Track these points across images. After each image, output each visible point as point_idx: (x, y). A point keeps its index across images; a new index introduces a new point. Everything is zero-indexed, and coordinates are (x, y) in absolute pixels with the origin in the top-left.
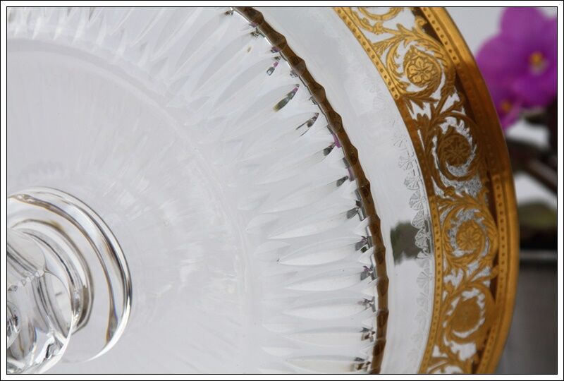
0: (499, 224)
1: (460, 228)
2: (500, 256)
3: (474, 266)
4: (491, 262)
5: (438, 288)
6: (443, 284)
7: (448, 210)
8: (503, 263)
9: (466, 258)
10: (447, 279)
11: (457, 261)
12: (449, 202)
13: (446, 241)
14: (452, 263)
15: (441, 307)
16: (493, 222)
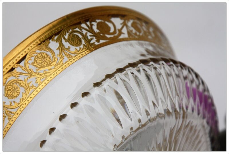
2: (8, 70)
3: (21, 78)
4: (14, 71)
7: (10, 110)
8: (10, 66)
9: (22, 84)
11: (26, 87)
12: (7, 113)
13: (23, 100)
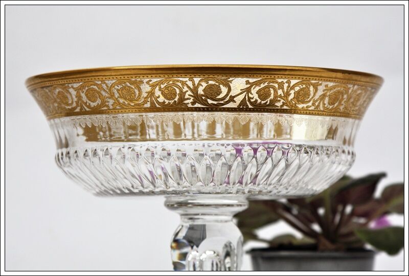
5: (115, 112)
6: (113, 109)
10: (111, 107)
14: (104, 105)
15: (124, 108)
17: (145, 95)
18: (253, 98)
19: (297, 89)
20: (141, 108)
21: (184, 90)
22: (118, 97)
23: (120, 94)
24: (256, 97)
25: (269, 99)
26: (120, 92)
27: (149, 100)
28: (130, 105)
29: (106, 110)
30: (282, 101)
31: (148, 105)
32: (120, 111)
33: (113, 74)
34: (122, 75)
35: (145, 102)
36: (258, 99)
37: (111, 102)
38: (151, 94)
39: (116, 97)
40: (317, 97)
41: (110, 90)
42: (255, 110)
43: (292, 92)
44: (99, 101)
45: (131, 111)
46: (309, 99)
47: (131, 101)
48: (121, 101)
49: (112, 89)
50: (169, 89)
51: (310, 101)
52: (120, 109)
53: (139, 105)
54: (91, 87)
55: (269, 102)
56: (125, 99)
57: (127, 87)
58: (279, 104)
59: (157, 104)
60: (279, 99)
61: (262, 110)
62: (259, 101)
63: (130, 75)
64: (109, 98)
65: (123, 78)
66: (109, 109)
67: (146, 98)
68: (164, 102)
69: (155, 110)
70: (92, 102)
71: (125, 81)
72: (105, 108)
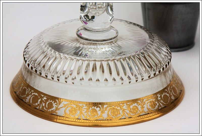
0: (138, 117)
1: (137, 107)
2: (131, 119)
5: (123, 102)
9: (130, 109)
10: (125, 104)
14: (129, 105)
16: (138, 115)
17: (106, 112)
18: (56, 104)
19: (37, 104)
20: (109, 104)
21: (86, 113)
22: (120, 110)
23: (119, 112)
24: (54, 105)
25: (49, 102)
26: (119, 113)
27: (104, 109)
28: (115, 106)
29: (128, 102)
30: (43, 100)
31: (105, 106)
32: (120, 103)
33: (121, 123)
34: (116, 122)
35: (106, 108)
36: (53, 104)
37: (124, 107)
38: (103, 112)
39: (121, 110)
40: (30, 96)
41: (124, 113)
42: (55, 98)
43: (39, 103)
44: (131, 107)
45: (115, 103)
46: (33, 96)
47: (114, 108)
48: (119, 108)
49: (123, 114)
50: (93, 114)
51: (33, 95)
52: (120, 104)
53: (110, 106)
54: (134, 115)
55: (49, 101)
56: (117, 109)
57: (115, 116)
58: (45, 98)
59: (101, 107)
60: (45, 101)
61: (52, 97)
62: (53, 102)
63: (112, 123)
64: (125, 109)
65: (116, 121)
66: (126, 103)
67: (106, 110)
68: (97, 107)
69: (102, 104)
70: (135, 106)
71: (115, 119)
72: (128, 103)
